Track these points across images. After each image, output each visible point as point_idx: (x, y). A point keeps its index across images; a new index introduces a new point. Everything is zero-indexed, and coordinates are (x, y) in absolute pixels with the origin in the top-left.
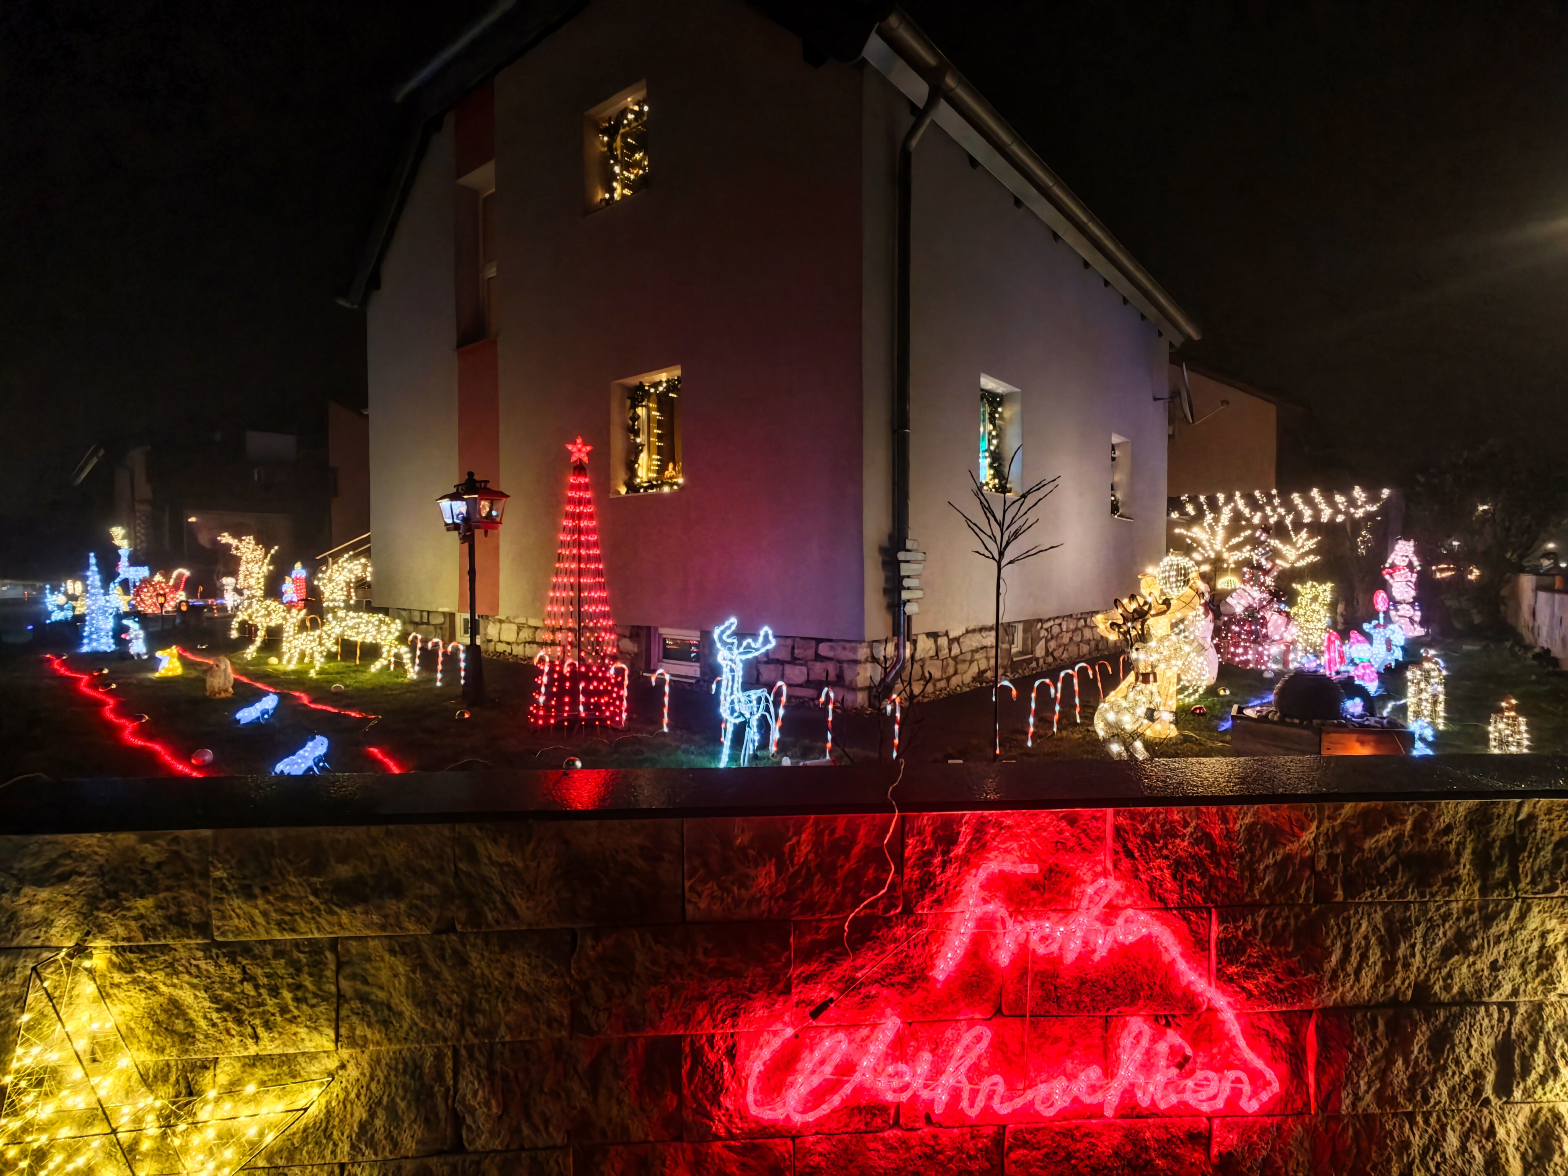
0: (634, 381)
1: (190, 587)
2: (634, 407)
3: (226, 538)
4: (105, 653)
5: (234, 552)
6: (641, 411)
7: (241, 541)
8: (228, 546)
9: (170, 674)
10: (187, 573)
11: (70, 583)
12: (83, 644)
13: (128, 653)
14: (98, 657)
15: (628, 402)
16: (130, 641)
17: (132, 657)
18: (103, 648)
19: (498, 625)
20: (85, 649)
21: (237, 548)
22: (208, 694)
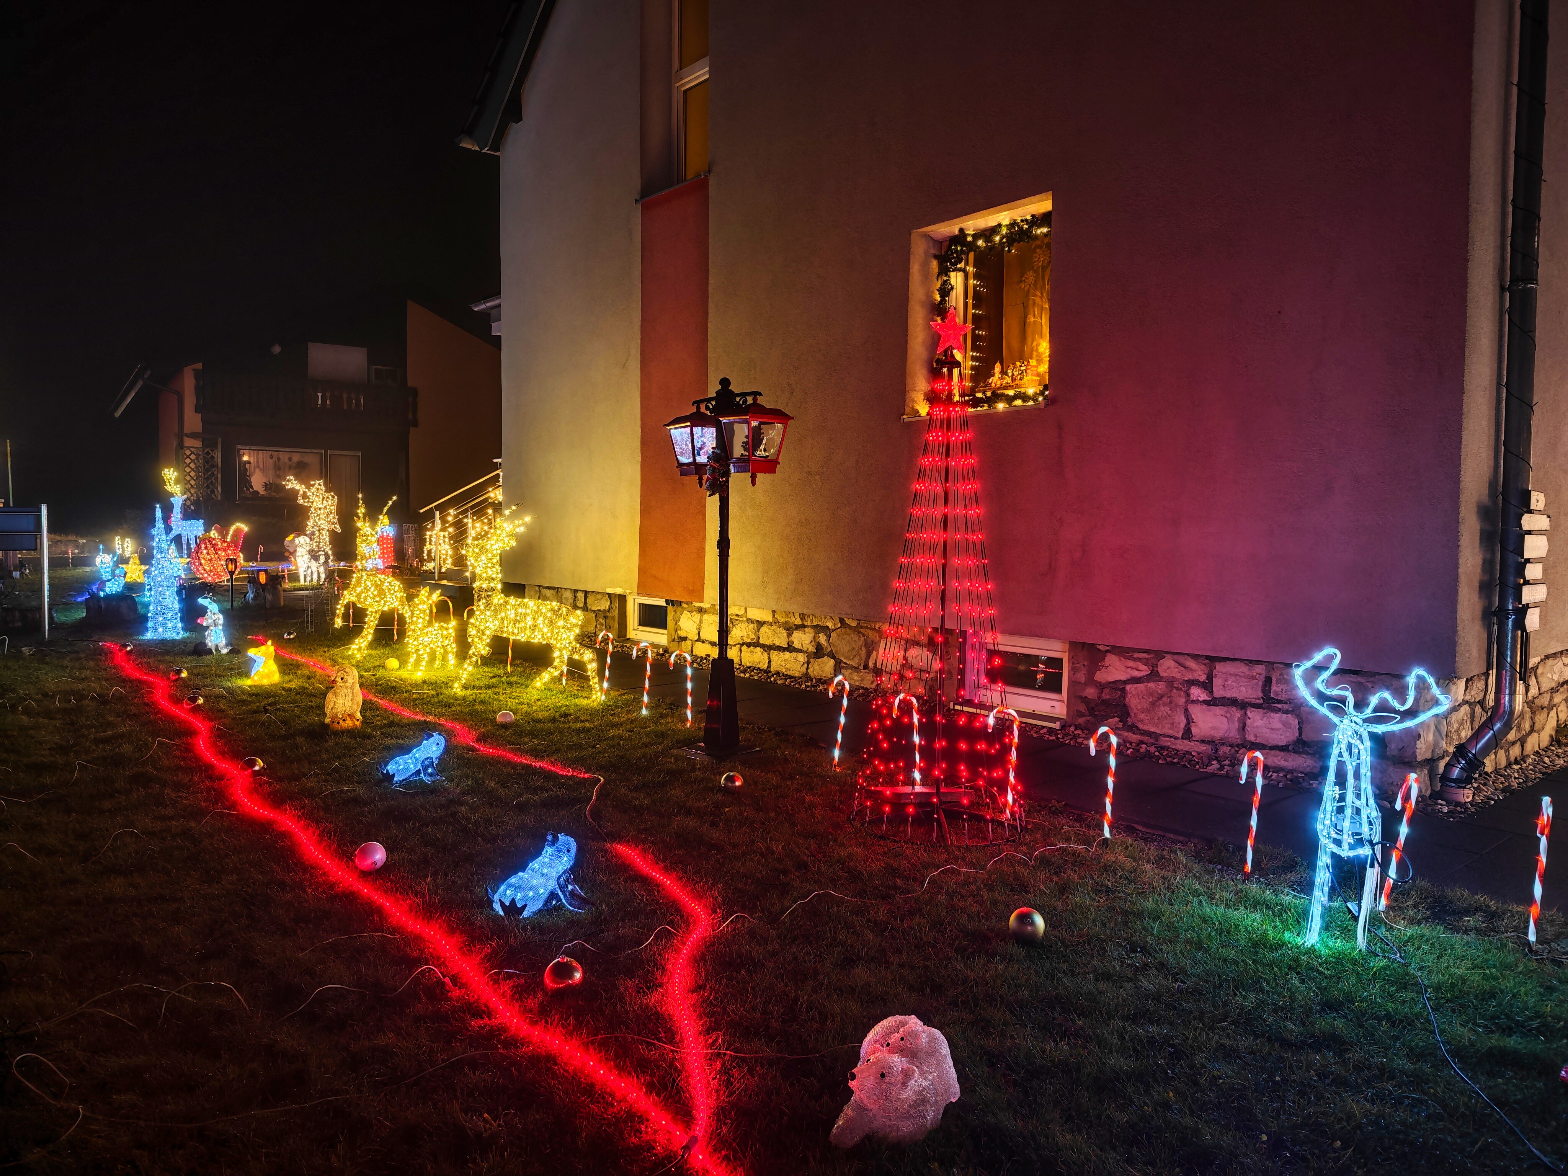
0: (950, 228)
1: (249, 546)
2: (944, 271)
3: (292, 483)
4: (173, 641)
5: (301, 501)
6: (956, 279)
7: (309, 486)
8: (294, 493)
9: (265, 682)
10: (245, 528)
11: (117, 540)
12: (147, 629)
13: (205, 645)
14: (166, 648)
15: (934, 265)
16: (207, 628)
17: (210, 652)
18: (171, 635)
19: (697, 616)
20: (149, 636)
21: (305, 496)
22: (327, 720)
